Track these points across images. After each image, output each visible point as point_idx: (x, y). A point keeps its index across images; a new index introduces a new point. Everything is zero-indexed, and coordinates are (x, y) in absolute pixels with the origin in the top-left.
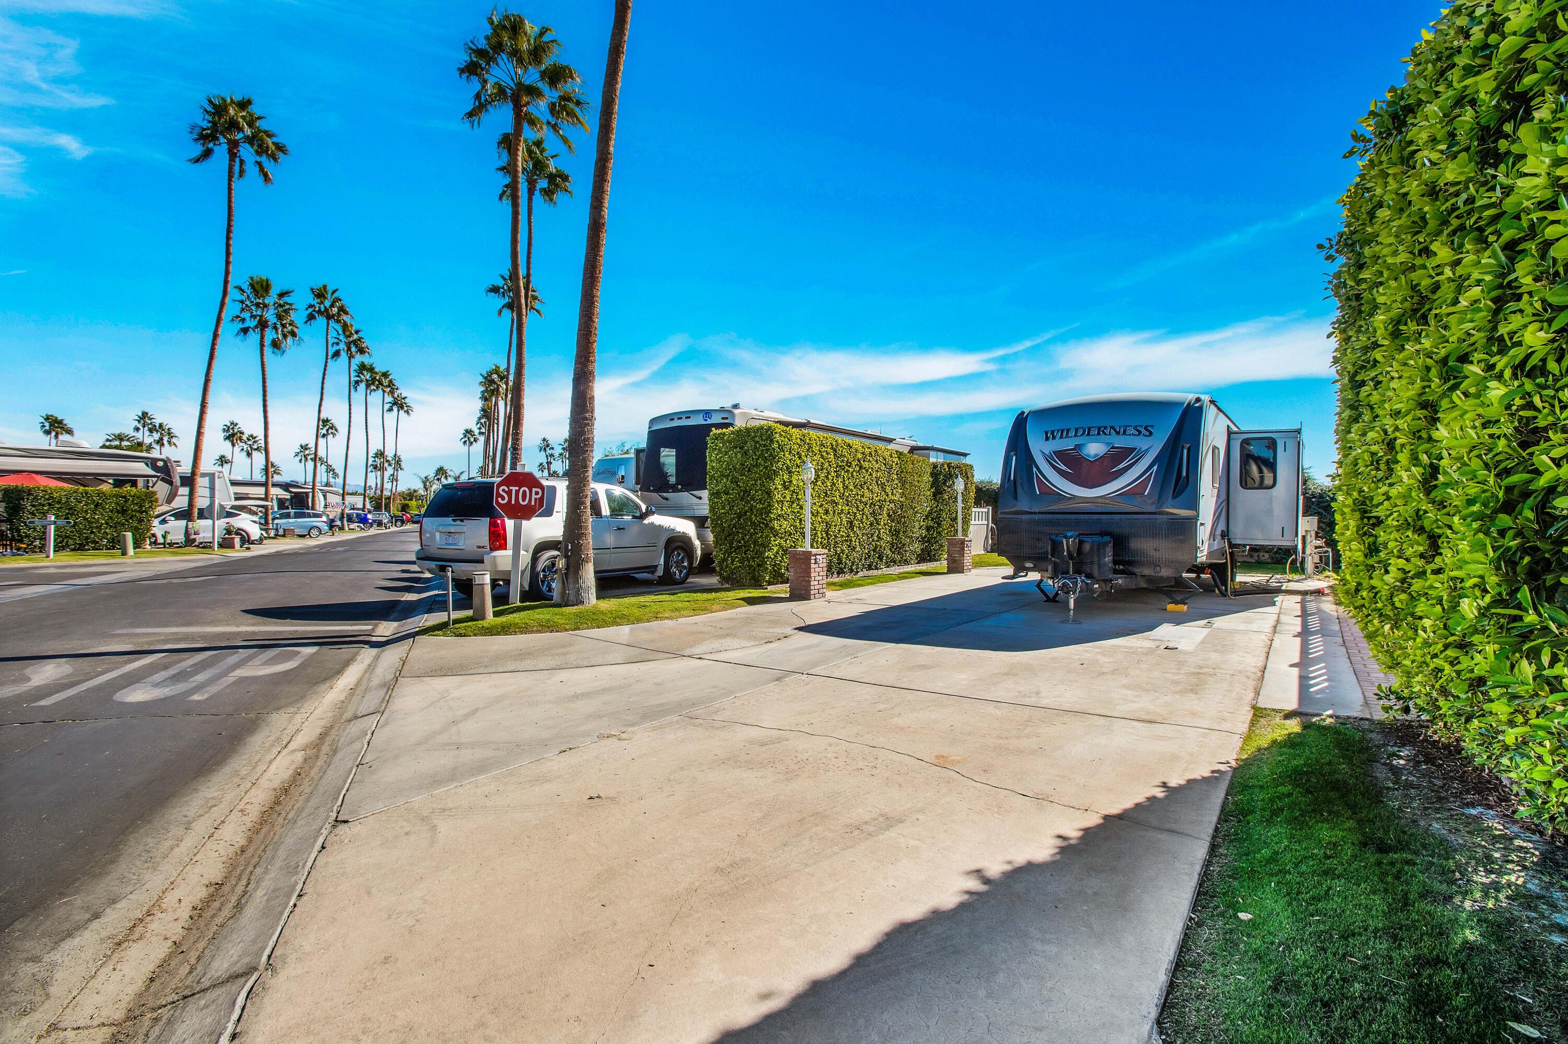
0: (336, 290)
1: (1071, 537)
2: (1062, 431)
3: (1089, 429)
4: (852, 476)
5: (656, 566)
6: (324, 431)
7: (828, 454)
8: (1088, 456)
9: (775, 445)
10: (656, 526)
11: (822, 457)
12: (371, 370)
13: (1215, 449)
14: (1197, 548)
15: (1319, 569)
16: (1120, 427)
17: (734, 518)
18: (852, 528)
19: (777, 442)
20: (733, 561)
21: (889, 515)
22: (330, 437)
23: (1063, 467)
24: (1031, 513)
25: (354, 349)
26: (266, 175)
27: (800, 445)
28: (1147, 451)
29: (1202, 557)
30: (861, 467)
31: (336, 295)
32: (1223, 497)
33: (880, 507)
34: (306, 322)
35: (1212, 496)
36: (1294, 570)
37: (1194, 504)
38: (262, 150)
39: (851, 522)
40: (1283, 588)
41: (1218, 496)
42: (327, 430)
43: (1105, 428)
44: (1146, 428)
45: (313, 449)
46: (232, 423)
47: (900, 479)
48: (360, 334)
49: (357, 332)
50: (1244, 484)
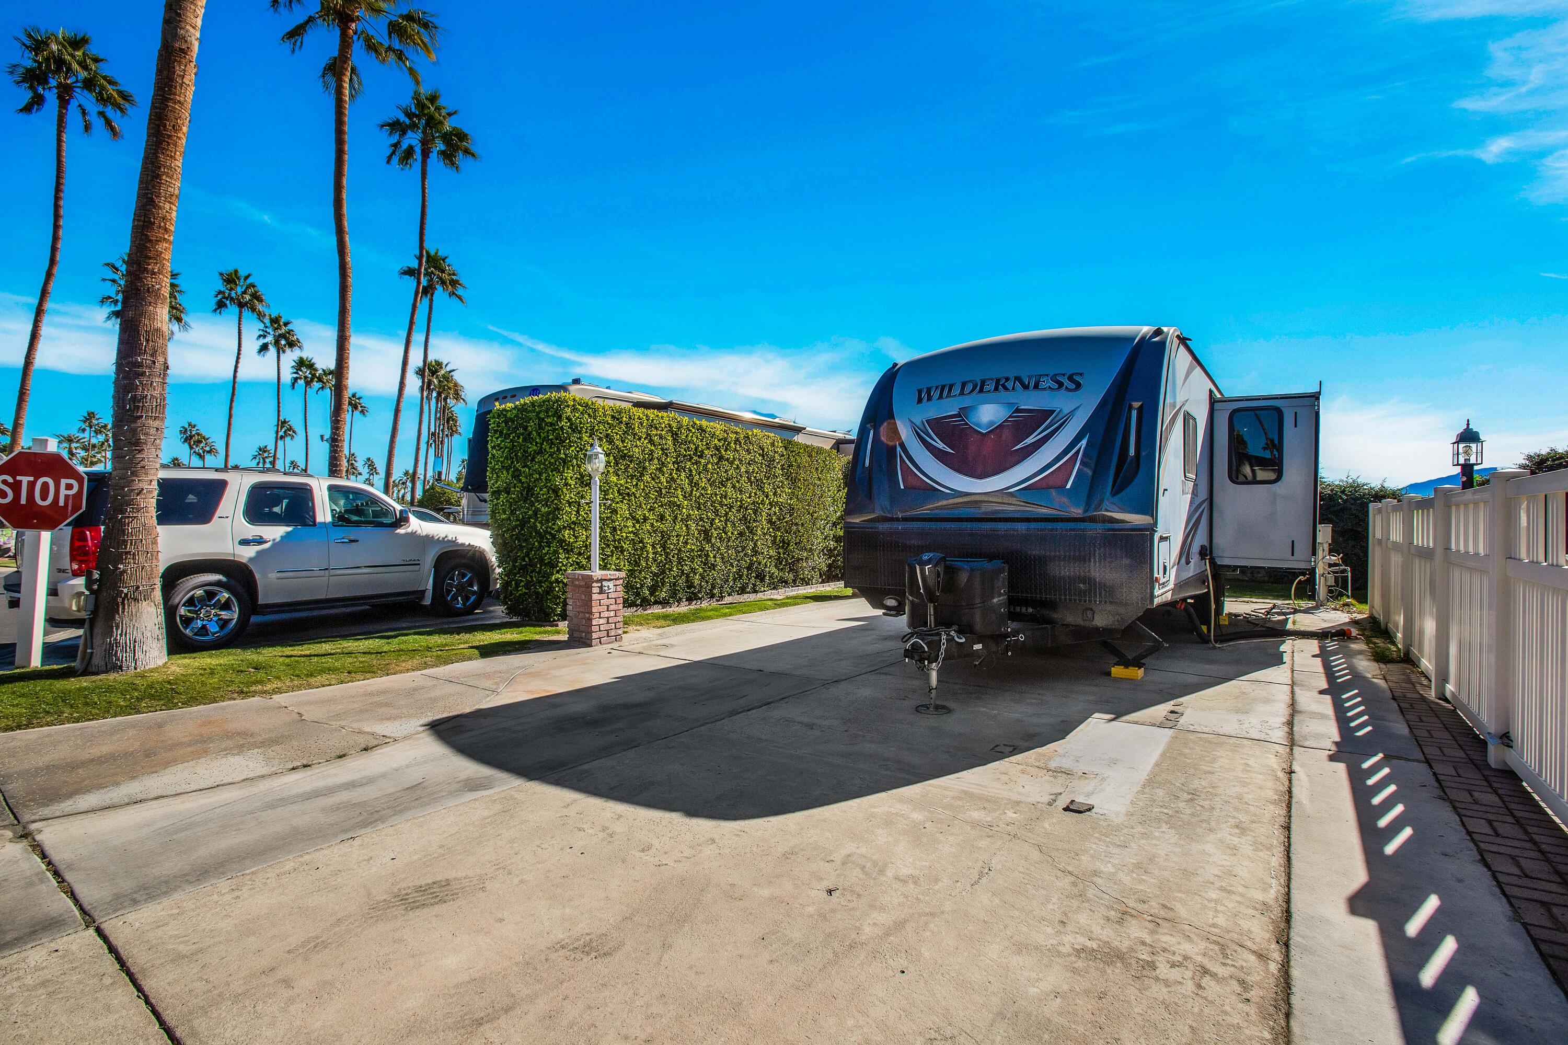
0: (249, 276)
1: (929, 562)
2: (943, 388)
3: (983, 383)
4: (706, 470)
5: (424, 591)
6: (281, 433)
7: (661, 437)
8: (979, 425)
9: (564, 423)
10: (420, 537)
11: (651, 442)
12: (311, 366)
13: (1188, 417)
14: (1153, 581)
15: (1335, 594)
16: (1030, 377)
17: (516, 526)
18: (708, 539)
19: (569, 419)
20: (517, 585)
21: (770, 522)
22: (288, 439)
23: (940, 445)
24: (891, 520)
25: (283, 342)
26: (112, 129)
27: (611, 426)
28: (1071, 414)
29: (1163, 594)
30: (721, 458)
31: (249, 281)
32: (1203, 495)
33: (755, 512)
34: (215, 310)
35: (1184, 493)
36: (1300, 595)
37: (1148, 505)
38: (104, 99)
39: (706, 532)
40: (1290, 626)
41: (1194, 493)
42: (285, 432)
43: (1007, 379)
44: (1071, 378)
45: (273, 451)
46: (190, 425)
47: (788, 476)
48: (290, 327)
49: (286, 324)
50: (1235, 476)
